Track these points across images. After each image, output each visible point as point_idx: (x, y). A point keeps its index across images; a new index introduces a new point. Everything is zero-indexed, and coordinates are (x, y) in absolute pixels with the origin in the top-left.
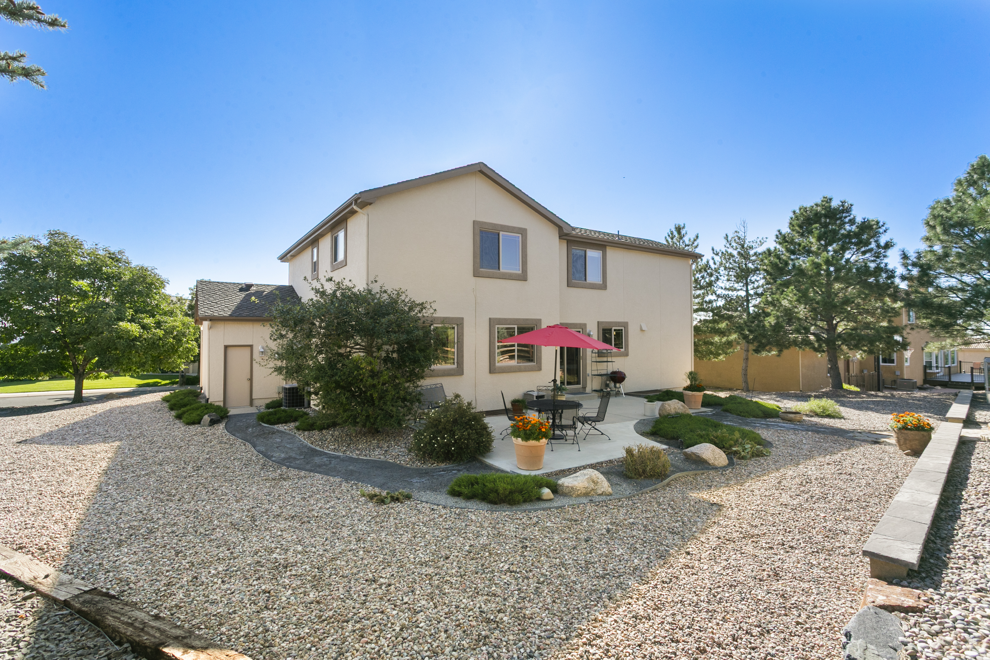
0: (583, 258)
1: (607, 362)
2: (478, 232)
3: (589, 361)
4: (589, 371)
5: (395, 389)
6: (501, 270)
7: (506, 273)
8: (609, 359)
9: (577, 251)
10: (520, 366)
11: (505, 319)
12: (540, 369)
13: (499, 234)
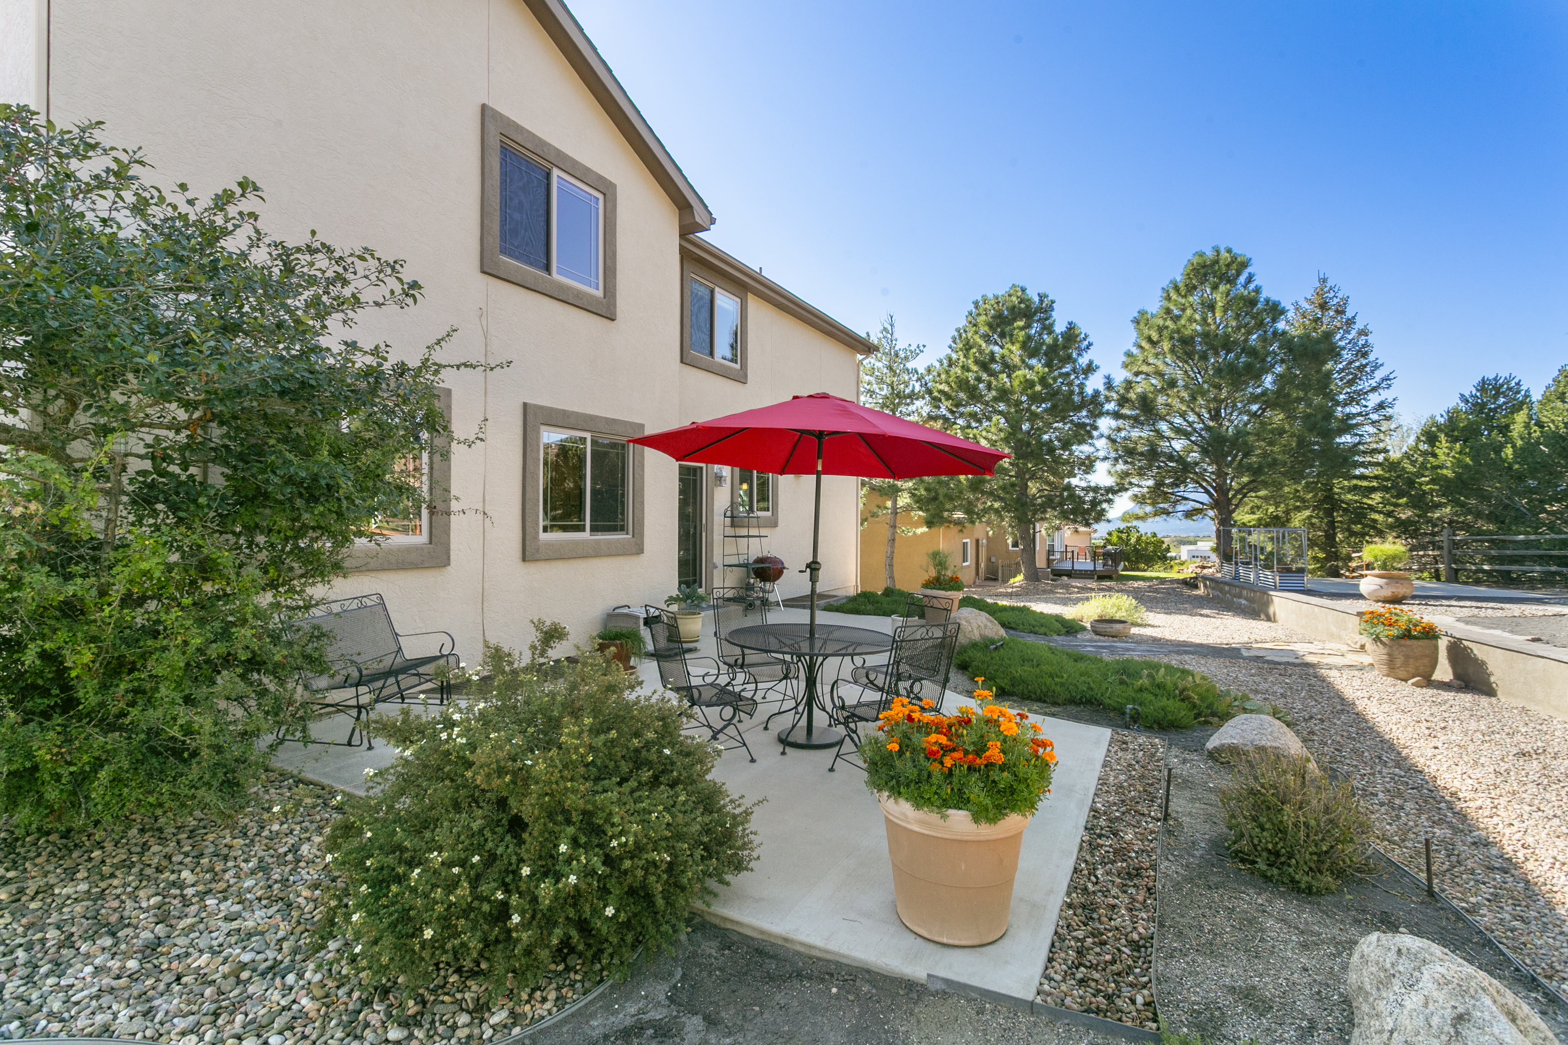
0: (708, 305)
1: (748, 536)
2: (494, 142)
3: (717, 537)
4: (717, 559)
5: (201, 622)
6: (555, 276)
7: (562, 287)
8: (754, 532)
9: (701, 283)
10: (597, 542)
11: (565, 413)
12: (639, 550)
13: (548, 175)
